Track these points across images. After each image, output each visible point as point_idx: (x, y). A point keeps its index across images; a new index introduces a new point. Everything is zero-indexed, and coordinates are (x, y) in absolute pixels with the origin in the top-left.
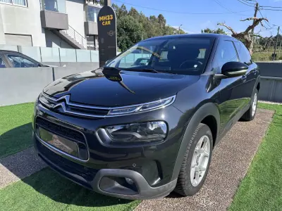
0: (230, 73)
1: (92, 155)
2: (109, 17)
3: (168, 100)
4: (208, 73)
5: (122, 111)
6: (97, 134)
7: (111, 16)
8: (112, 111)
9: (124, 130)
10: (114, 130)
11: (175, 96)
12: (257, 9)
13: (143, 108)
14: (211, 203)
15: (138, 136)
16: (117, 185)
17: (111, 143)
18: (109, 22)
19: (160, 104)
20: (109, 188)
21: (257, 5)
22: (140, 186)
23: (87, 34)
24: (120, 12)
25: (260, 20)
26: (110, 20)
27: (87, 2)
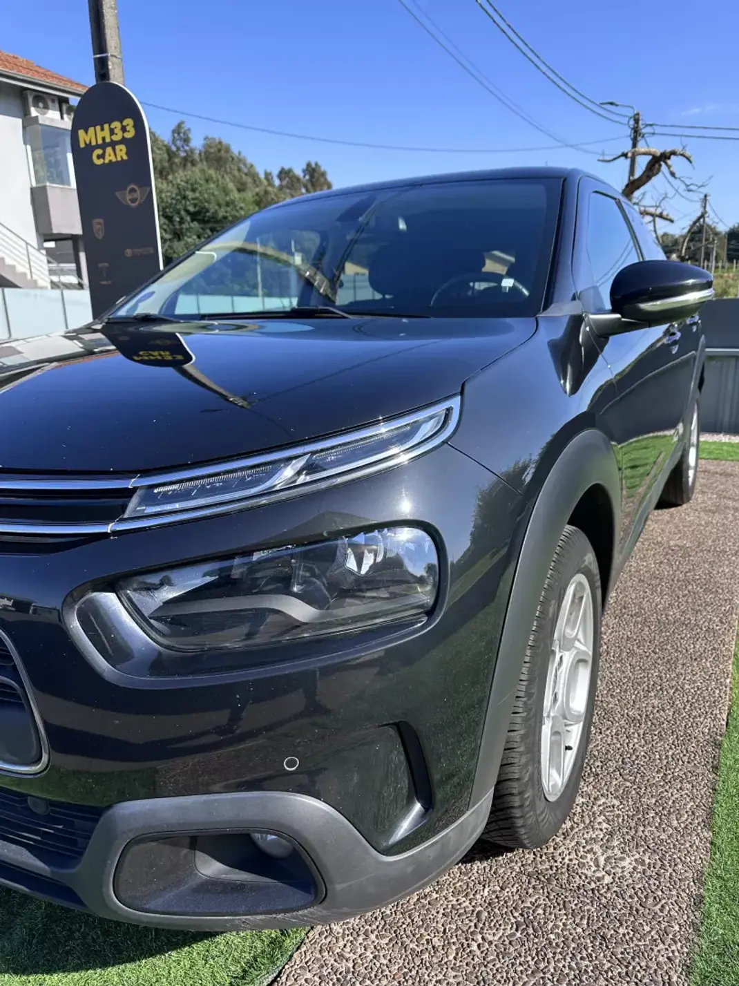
0: (647, 306)
1: (62, 740)
2: (122, 129)
3: (427, 421)
4: (562, 310)
5: (203, 492)
6: (75, 625)
7: (129, 122)
8: (150, 497)
9: (224, 586)
10: (168, 594)
11: (455, 403)
12: (636, 135)
13: (310, 468)
14: (627, 863)
15: (300, 611)
16: (210, 868)
17: (158, 665)
18: (122, 152)
19: (384, 444)
20: (170, 895)
21: (637, 121)
22: (329, 860)
23: (45, 234)
24: (171, 155)
25: (665, 157)
26: (123, 141)
27: (34, 112)
